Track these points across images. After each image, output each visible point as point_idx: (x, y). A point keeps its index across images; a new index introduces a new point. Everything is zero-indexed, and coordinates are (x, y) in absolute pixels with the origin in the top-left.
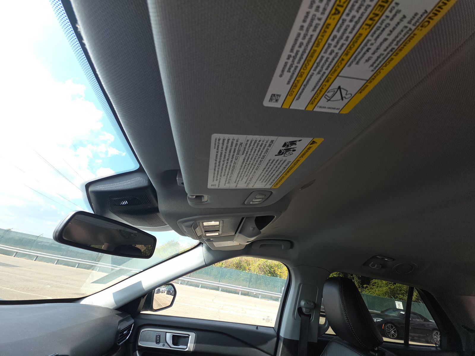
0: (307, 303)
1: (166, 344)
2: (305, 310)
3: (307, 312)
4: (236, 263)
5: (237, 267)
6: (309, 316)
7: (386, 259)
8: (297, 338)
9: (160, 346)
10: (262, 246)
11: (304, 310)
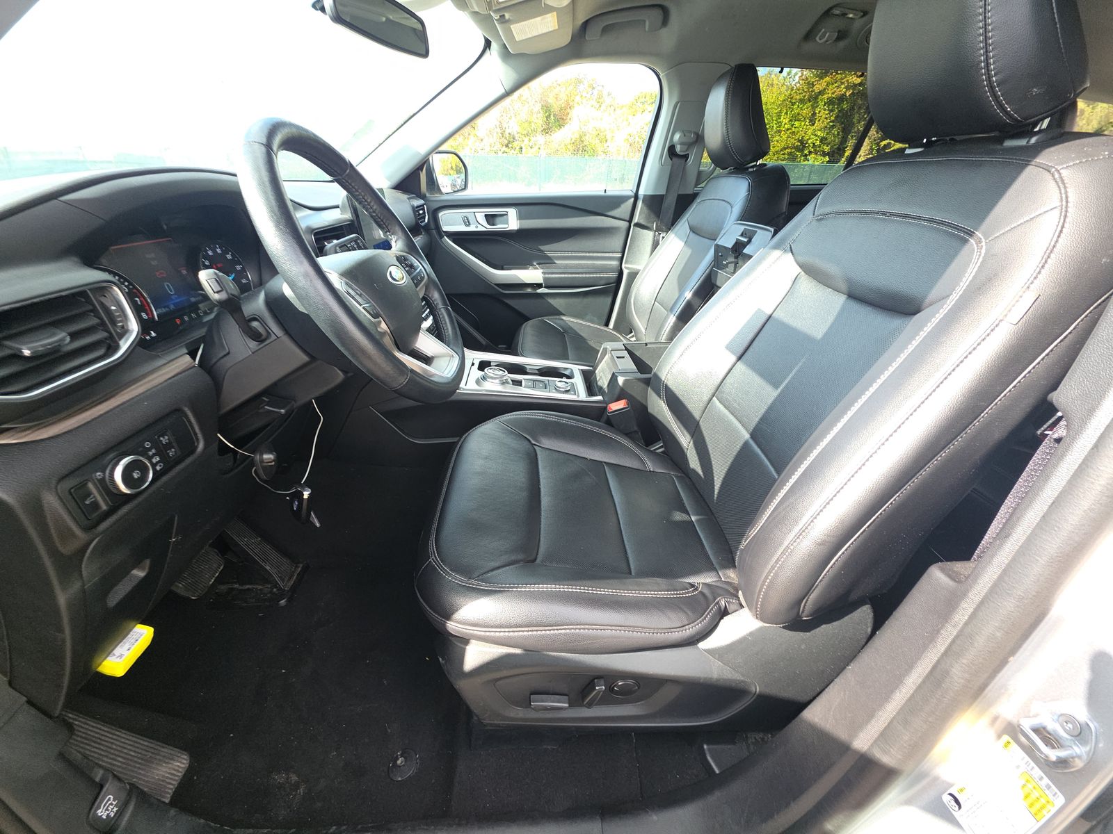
0: (685, 135)
1: (479, 225)
2: (681, 148)
3: (683, 152)
4: (573, 141)
5: (576, 152)
6: (686, 157)
7: (851, 16)
8: (663, 192)
9: (472, 228)
10: (606, 30)
11: (678, 148)
